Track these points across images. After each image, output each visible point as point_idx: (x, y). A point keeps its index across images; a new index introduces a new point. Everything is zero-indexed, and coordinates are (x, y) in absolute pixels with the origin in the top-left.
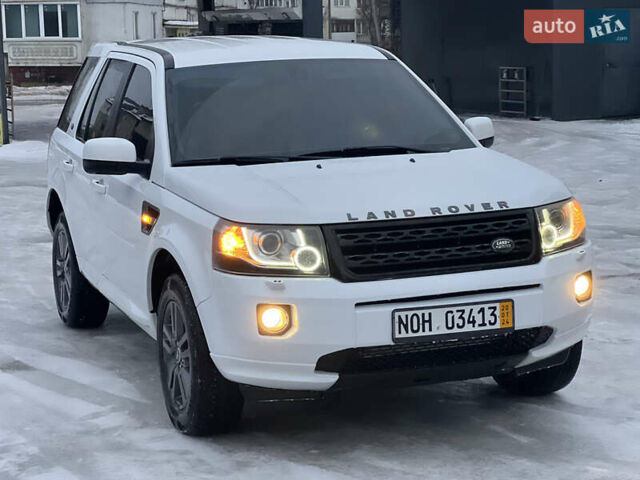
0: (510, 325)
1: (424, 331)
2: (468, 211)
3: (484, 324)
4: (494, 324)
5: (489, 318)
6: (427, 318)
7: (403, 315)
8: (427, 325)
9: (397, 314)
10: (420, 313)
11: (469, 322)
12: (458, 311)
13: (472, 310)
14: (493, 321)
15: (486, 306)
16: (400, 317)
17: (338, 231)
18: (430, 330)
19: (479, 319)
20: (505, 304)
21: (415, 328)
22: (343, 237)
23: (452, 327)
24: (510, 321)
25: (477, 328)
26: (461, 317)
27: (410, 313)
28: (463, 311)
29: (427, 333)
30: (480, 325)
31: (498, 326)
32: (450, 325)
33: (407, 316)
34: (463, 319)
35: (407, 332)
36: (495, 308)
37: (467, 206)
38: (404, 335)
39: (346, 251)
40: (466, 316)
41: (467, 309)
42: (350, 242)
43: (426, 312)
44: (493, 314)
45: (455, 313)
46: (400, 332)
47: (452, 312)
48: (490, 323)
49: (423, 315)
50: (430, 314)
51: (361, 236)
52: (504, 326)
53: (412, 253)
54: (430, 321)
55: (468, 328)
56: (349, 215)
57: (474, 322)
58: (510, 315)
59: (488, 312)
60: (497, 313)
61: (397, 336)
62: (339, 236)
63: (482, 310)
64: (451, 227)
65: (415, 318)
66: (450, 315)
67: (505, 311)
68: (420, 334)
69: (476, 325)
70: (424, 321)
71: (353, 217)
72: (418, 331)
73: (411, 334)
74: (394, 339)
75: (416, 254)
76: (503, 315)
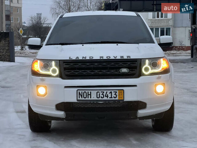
0: (122, 99)
1: (88, 98)
2: (114, 58)
3: (111, 97)
4: (116, 98)
5: (113, 95)
6: (89, 93)
7: (81, 92)
8: (89, 96)
9: (78, 91)
10: (87, 91)
11: (106, 96)
12: (101, 92)
13: (107, 92)
14: (115, 97)
15: (113, 91)
16: (79, 92)
17: (64, 62)
18: (91, 98)
19: (110, 95)
20: (121, 91)
21: (85, 97)
22: (65, 64)
23: (99, 98)
24: (122, 97)
25: (109, 99)
26: (102, 94)
27: (83, 91)
28: (103, 92)
29: (89, 99)
30: (110, 98)
31: (117, 99)
32: (98, 97)
33: (82, 92)
34: (104, 95)
35: (82, 98)
36: (116, 92)
37: (114, 57)
38: (81, 98)
39: (65, 69)
40: (104, 94)
41: (105, 92)
42: (67, 66)
43: (89, 91)
44: (115, 94)
45: (100, 93)
46: (79, 98)
47: (99, 92)
48: (114, 97)
49: (88, 92)
50: (91, 92)
51: (72, 64)
52: (119, 99)
53: (88, 71)
54: (90, 95)
55: (105, 98)
56: (70, 57)
57: (107, 96)
58: (122, 95)
59: (113, 94)
60: (117, 94)
61: (78, 99)
62: (64, 64)
63: (111, 92)
64: (105, 63)
65: (85, 93)
66: (98, 93)
67: (120, 94)
68: (87, 99)
69: (108, 97)
70: (88, 95)
71: (71, 58)
72: (86, 98)
73: (83, 99)
74: (78, 100)
75: (90, 71)
76: (119, 95)
